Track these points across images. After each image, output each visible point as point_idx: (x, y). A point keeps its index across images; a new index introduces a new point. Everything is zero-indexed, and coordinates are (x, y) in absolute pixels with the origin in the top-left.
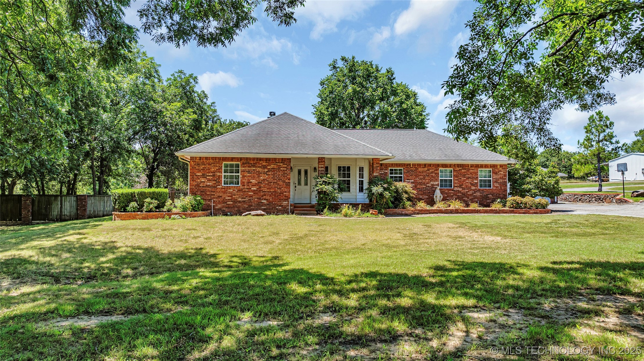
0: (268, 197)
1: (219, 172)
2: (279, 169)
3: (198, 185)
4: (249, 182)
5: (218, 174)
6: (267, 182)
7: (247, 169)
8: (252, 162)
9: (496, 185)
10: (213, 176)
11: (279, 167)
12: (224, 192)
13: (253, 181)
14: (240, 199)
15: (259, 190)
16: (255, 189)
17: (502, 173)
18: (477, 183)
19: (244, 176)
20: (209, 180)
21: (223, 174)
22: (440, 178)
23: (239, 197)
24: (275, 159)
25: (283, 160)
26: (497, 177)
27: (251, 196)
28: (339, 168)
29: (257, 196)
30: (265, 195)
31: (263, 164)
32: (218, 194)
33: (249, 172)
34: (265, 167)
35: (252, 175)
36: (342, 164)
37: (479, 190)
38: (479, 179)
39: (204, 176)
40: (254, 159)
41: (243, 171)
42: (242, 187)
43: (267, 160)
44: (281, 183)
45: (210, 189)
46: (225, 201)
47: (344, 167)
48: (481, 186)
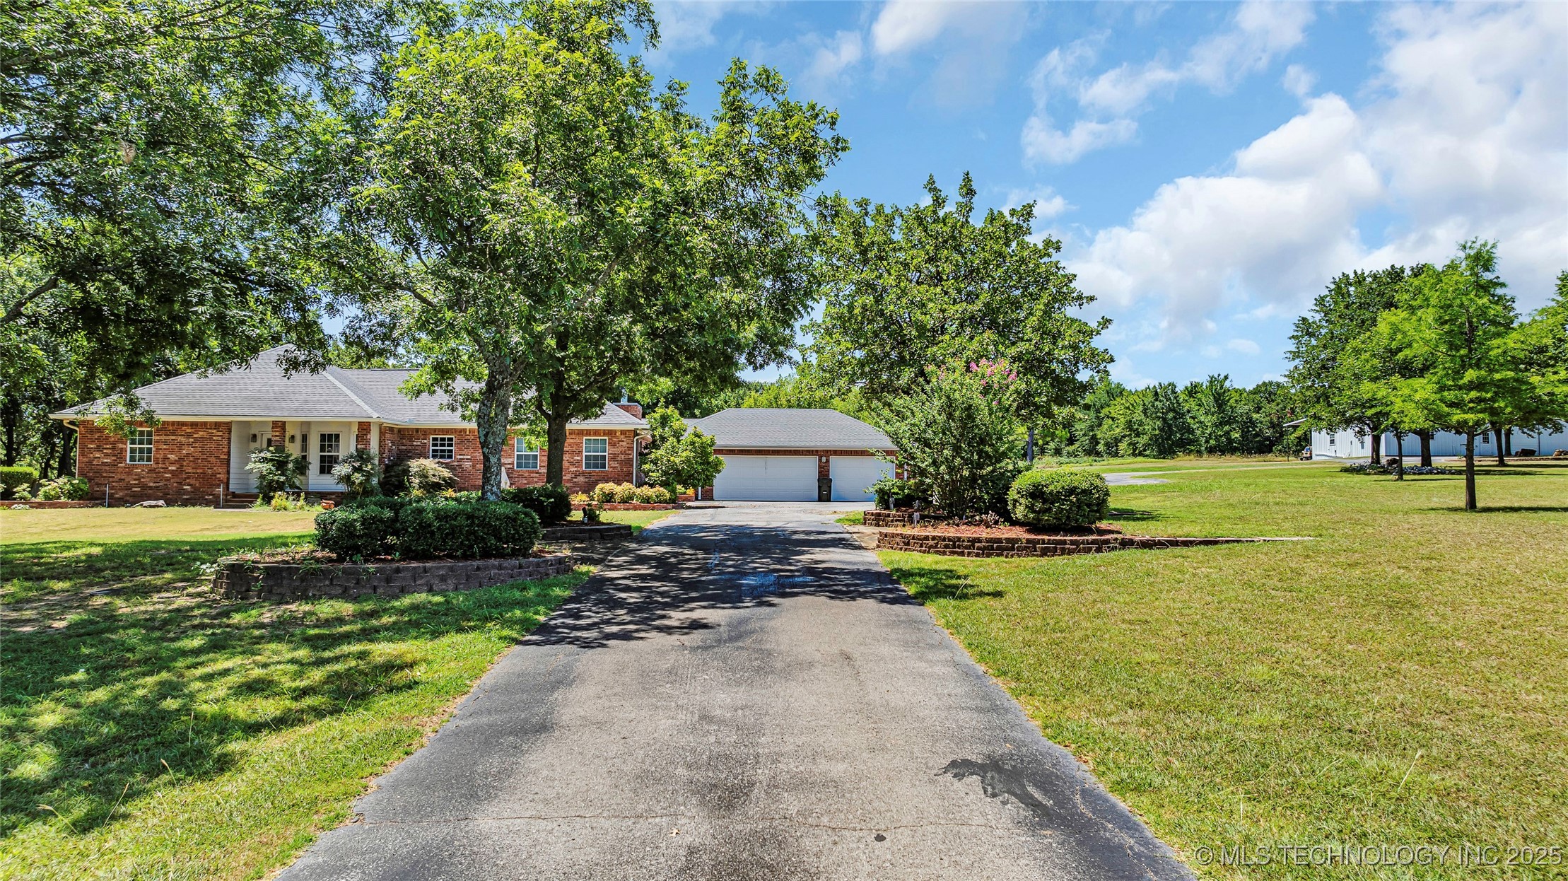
0: (193, 482)
1: (122, 443)
2: (211, 439)
3: (90, 463)
4: (166, 458)
5: (121, 446)
6: (191, 459)
7: (163, 438)
8: (171, 428)
9: (614, 464)
10: (113, 448)
11: (212, 435)
12: (129, 473)
13: (172, 457)
14: (151, 484)
15: (180, 470)
16: (174, 468)
17: (624, 444)
18: (579, 462)
19: (158, 449)
20: (107, 455)
21: (129, 446)
22: (516, 453)
23: (150, 481)
24: (205, 423)
25: (217, 425)
26: (617, 450)
27: (168, 480)
28: (323, 436)
29: (176, 480)
30: (188, 478)
31: (188, 431)
32: (119, 476)
33: (165, 443)
34: (189, 435)
35: (171, 447)
36: (327, 431)
37: (583, 473)
38: (584, 454)
39: (99, 449)
40: (173, 423)
41: (157, 442)
42: (155, 466)
43: (194, 425)
44: (212, 459)
45: (107, 468)
46: (129, 487)
47: (330, 436)
48: (588, 465)
